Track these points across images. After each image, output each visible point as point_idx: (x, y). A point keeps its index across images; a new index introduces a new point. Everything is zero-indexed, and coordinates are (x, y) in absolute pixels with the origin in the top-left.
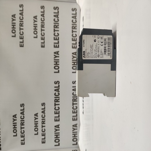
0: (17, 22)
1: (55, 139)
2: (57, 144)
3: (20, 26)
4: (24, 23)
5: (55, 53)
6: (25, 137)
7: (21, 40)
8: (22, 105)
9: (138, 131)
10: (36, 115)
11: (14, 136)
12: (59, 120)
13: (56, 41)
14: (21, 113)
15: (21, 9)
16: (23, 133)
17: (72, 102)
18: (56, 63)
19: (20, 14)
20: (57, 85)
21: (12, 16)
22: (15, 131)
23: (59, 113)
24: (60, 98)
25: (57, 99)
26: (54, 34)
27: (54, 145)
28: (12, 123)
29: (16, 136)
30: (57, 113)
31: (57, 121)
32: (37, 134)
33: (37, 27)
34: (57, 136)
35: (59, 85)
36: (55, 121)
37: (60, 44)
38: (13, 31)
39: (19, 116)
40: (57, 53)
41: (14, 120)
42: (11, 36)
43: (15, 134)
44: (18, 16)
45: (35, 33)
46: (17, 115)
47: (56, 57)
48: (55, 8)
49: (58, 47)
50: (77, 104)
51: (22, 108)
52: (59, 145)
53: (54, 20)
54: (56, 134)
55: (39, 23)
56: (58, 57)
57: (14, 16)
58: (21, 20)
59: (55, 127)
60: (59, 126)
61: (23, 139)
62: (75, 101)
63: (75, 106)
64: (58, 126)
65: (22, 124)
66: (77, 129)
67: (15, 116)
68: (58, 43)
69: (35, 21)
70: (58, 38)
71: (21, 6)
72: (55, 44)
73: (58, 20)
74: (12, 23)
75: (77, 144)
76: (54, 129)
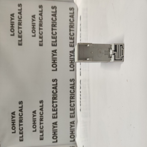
0: (16, 21)
1: (53, 135)
2: (55, 140)
3: (19, 25)
4: (23, 22)
5: (53, 51)
6: (24, 134)
7: (20, 39)
8: (21, 103)
9: (134, 127)
10: (34, 112)
11: (13, 133)
12: (57, 118)
13: (54, 40)
14: (20, 111)
15: (20, 8)
16: (21, 130)
17: (69, 100)
18: (54, 61)
19: (19, 13)
20: (55, 83)
21: (11, 15)
22: (14, 128)
23: (57, 110)
24: (58, 96)
25: (55, 96)
26: (52, 33)
27: (52, 142)
28: (11, 120)
29: (15, 132)
30: (55, 111)
31: (55, 118)
32: (35, 131)
33: (35, 26)
34: (55, 133)
35: (57, 83)
36: (53, 118)
37: (58, 43)
38: (12, 29)
39: (17, 113)
40: (55, 51)
41: (13, 117)
42: (10, 35)
43: (14, 131)
44: (16, 15)
45: (34, 31)
46: (16, 112)
47: (54, 55)
48: (53, 8)
49: (56, 45)
50: (74, 101)
51: (21, 106)
52: (57, 141)
53: (52, 19)
54: (53, 131)
55: (37, 22)
56: (56, 55)
57: (12, 15)
58: (20, 19)
59: (53, 124)
60: (57, 123)
61: (21, 135)
62: (72, 98)
63: (72, 103)
64: (55, 123)
65: (21, 121)
66: (74, 126)
67: (13, 113)
68: (56, 41)
69: (33, 20)
70: (56, 37)
71: (20, 5)
72: (53, 43)
73: (56, 19)
74: (11, 22)
75: (74, 140)
76: (52, 126)
